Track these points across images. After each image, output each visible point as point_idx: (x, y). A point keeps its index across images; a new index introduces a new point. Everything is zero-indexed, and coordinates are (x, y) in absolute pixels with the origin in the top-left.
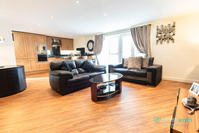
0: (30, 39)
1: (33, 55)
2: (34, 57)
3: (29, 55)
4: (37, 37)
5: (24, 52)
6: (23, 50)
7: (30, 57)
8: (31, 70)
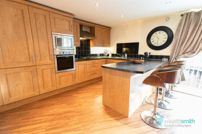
0: (42, 19)
1: (48, 57)
2: (49, 62)
3: (39, 57)
4: (55, 15)
5: (26, 51)
6: (26, 46)
7: (42, 62)
8: (43, 91)
